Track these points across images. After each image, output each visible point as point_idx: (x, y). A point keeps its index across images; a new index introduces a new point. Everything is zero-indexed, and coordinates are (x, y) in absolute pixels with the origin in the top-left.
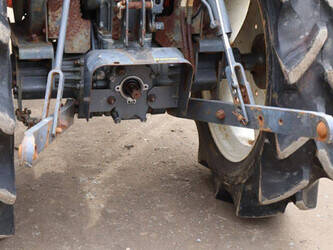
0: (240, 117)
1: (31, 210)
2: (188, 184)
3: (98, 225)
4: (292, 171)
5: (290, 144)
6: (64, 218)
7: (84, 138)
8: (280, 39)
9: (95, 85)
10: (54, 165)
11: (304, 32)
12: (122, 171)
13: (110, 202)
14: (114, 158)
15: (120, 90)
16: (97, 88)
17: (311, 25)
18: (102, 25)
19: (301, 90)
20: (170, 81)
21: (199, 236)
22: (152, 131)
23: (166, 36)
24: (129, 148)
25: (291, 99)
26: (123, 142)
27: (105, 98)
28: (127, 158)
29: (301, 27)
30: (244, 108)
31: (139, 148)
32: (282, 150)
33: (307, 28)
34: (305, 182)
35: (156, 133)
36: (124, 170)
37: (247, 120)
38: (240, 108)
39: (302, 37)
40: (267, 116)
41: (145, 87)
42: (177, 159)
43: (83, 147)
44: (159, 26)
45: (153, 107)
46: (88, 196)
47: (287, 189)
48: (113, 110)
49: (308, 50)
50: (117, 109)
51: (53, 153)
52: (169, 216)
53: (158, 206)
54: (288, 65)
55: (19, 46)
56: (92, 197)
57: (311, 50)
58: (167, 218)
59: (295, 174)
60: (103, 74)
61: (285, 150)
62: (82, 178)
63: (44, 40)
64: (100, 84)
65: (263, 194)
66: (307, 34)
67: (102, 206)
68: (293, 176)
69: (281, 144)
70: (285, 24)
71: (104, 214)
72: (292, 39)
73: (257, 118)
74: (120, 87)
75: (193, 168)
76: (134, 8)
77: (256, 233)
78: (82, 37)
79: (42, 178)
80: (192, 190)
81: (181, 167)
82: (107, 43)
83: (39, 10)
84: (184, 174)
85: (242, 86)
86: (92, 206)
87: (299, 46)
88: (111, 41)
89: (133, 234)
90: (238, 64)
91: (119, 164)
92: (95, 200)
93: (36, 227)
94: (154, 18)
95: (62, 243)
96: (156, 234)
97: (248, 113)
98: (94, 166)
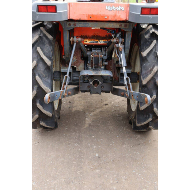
0: (127, 95)
1: (67, 121)
2: (121, 118)
3: (86, 128)
4: (146, 115)
5: (143, 105)
6: (77, 125)
7: (93, 100)
8: (143, 69)
9: (84, 82)
10: (80, 108)
11: (151, 67)
12: (101, 112)
13: (93, 121)
14: (100, 108)
15: (92, 84)
16: (85, 82)
17: (153, 65)
18: (89, 62)
19: (148, 87)
20: (110, 82)
21: (118, 135)
22: (116, 100)
23: (110, 67)
24: (106, 105)
25: (145, 90)
26: (105, 103)
27: (87, 86)
28: (104, 108)
29: (149, 65)
30: (128, 92)
31: (110, 105)
32: (141, 107)
33: (151, 66)
34: (150, 119)
35: (117, 101)
36: (102, 112)
37: (129, 96)
38: (127, 92)
39: (149, 69)
40: (134, 95)
41: (100, 83)
42: (121, 110)
43: (91, 103)
44: (106, 63)
45: (103, 90)
46: (87, 119)
47: (145, 121)
48: (90, 90)
49: (150, 73)
50: (91, 90)
51: (80, 104)
52: (111, 128)
53: (109, 124)
54: (143, 78)
55: (61, 67)
56: (88, 119)
57: (151, 74)
58: (110, 128)
59: (147, 116)
60: (87, 78)
61: (142, 107)
62: (87, 113)
64: (86, 81)
65: (137, 122)
66: (151, 68)
67: (90, 122)
68: (147, 117)
69: (141, 105)
70: (144, 64)
71: (90, 125)
72: (146, 70)
73: (132, 95)
74: (92, 82)
75: (125, 113)
76: (96, 57)
77: (139, 136)
78: (81, 66)
79: (74, 112)
80: (122, 120)
81: (121, 112)
82: (89, 68)
83: (67, 56)
84: (121, 115)
85: (128, 85)
86: (87, 122)
87: (148, 72)
88: (90, 68)
89: (97, 132)
90: (128, 77)
91: (101, 110)
92: (88, 120)
93: (67, 126)
94: (104, 61)
95: (73, 132)
96: (104, 133)
97: (129, 93)
98: (92, 110)
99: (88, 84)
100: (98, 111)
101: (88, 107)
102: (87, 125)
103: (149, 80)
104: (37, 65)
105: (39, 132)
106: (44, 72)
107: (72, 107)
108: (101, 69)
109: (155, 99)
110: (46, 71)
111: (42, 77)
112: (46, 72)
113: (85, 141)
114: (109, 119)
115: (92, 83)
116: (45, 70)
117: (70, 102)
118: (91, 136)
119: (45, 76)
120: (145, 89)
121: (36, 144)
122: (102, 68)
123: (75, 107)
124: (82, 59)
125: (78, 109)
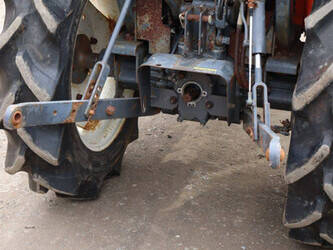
1: (135, 185)
4: (309, 201)
6: (153, 199)
10: (186, 156)
11: (324, 62)
14: (240, 162)
15: (181, 92)
19: (311, 119)
21: (248, 245)
24: (261, 157)
25: (304, 126)
28: (251, 165)
32: (286, 175)
33: (326, 59)
34: (317, 215)
36: (239, 174)
37: (255, 138)
39: (321, 67)
40: (264, 136)
41: (204, 93)
43: (223, 148)
44: (226, 40)
45: (212, 113)
46: (189, 187)
48: (176, 109)
50: (179, 109)
52: (239, 221)
54: (298, 91)
58: (235, 221)
59: (312, 203)
63: (133, 39)
65: (286, 217)
67: (192, 198)
68: (310, 205)
70: (311, 52)
72: (313, 68)
73: (261, 137)
76: (193, 20)
78: (163, 42)
86: (183, 196)
88: (184, 49)
89: (194, 226)
90: (264, 84)
91: (239, 168)
92: (189, 191)
93: (126, 198)
94: (219, 32)
95: (132, 216)
96: (211, 232)
97: (258, 131)
98: (217, 164)
99: (171, 91)
100: (229, 171)
101: (210, 157)
102: (178, 204)
103: (310, 99)
104: (25, 28)
105: (51, 201)
106: (39, 47)
107: (169, 150)
108: (213, 54)
109: (325, 156)
110: (45, 45)
111: (34, 61)
112: (46, 49)
113: (149, 244)
114: (247, 196)
115: (181, 90)
116: (43, 42)
117: (169, 137)
118: (172, 234)
119: (41, 57)
120: (302, 123)
121: (26, 231)
122: (216, 51)
123: (176, 150)
124: (170, 22)
125: (181, 158)
